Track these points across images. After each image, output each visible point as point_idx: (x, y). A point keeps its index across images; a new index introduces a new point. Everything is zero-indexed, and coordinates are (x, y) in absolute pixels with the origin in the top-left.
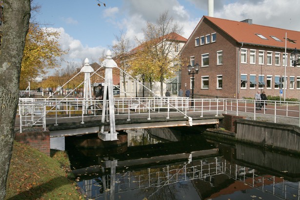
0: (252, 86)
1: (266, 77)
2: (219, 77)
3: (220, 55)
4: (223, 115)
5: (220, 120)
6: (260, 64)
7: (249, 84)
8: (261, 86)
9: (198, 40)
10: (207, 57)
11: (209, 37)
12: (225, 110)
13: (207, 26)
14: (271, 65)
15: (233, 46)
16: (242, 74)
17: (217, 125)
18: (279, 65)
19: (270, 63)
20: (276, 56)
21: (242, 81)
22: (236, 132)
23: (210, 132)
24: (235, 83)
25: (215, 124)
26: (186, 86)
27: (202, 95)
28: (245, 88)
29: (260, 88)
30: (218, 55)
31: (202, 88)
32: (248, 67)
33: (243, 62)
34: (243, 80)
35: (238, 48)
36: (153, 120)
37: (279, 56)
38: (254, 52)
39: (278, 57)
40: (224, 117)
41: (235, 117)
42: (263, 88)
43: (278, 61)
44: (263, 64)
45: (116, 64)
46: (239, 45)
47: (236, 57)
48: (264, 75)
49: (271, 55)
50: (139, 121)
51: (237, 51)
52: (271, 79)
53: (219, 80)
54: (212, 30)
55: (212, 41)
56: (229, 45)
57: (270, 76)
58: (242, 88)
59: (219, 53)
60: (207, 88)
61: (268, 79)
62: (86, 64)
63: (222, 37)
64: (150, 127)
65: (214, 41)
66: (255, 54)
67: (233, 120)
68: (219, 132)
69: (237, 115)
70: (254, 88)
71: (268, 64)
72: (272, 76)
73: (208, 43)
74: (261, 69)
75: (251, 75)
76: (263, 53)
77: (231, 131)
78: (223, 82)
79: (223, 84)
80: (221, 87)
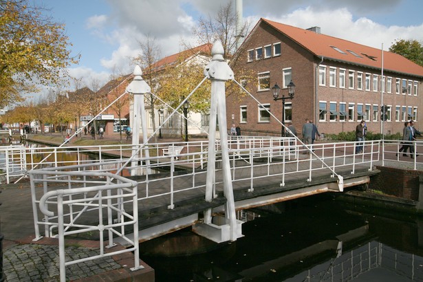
0: (332, 118)
1: (347, 106)
3: (288, 73)
6: (341, 87)
7: (329, 115)
8: (342, 118)
9: (252, 54)
10: (268, 77)
11: (269, 49)
13: (266, 33)
14: (353, 88)
15: (308, 61)
16: (320, 101)
18: (361, 89)
19: (352, 86)
20: (359, 77)
21: (320, 111)
24: (312, 114)
26: (233, 118)
27: (259, 131)
28: (324, 121)
29: (341, 121)
30: (284, 74)
31: (259, 121)
32: (329, 92)
33: (321, 84)
34: (323, 109)
35: (315, 65)
37: (361, 77)
38: (333, 71)
39: (360, 79)
41: (411, 172)
42: (344, 121)
43: (360, 83)
44: (344, 87)
45: (233, 74)
46: (317, 59)
47: (313, 77)
48: (345, 103)
49: (352, 75)
51: (314, 68)
52: (352, 108)
54: (274, 38)
55: (275, 55)
56: (302, 60)
57: (352, 105)
58: (321, 121)
59: (286, 71)
61: (350, 108)
63: (291, 49)
65: (278, 55)
66: (334, 73)
67: (407, 178)
68: (377, 198)
69: (415, 169)
70: (334, 121)
71: (350, 88)
72: (354, 104)
73: (269, 57)
74: (343, 94)
75: (331, 102)
76: (343, 73)
77: (402, 196)
78: (293, 112)
79: (293, 116)
80: (290, 119)
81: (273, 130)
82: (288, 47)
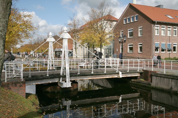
0: (163, 50)
1: (172, 44)
2: (140, 45)
3: (141, 29)
4: (143, 70)
5: (141, 73)
6: (168, 35)
7: (161, 49)
8: (169, 51)
9: (126, 20)
10: (132, 31)
11: (133, 18)
12: (144, 67)
13: (132, 10)
14: (176, 36)
15: (149, 23)
16: (155, 43)
17: (139, 77)
21: (155, 47)
22: (151, 82)
23: (134, 81)
24: (151, 48)
25: (137, 77)
26: (117, 51)
27: (128, 57)
28: (158, 52)
30: (139, 30)
31: (128, 52)
32: (160, 37)
33: (156, 34)
34: (157, 47)
35: (153, 25)
36: (95, 74)
40: (143, 71)
41: (151, 72)
44: (171, 36)
45: (70, 36)
46: (153, 23)
47: (151, 31)
49: (176, 29)
50: (86, 74)
51: (152, 27)
52: (176, 46)
53: (140, 47)
54: (135, 12)
55: (135, 21)
56: (147, 23)
58: (156, 52)
59: (140, 28)
60: (132, 52)
61: (174, 46)
62: (50, 36)
63: (142, 18)
64: (93, 78)
65: (137, 20)
66: (165, 28)
67: (150, 74)
68: (140, 82)
69: (153, 70)
70: (164, 52)
71: (174, 36)
72: (177, 44)
73: (133, 21)
74: (169, 39)
75: (162, 43)
76: (171, 28)
77: (148, 81)
78: (143, 48)
79: (143, 50)
80: (142, 51)
81: (134, 56)
82: (141, 17)
